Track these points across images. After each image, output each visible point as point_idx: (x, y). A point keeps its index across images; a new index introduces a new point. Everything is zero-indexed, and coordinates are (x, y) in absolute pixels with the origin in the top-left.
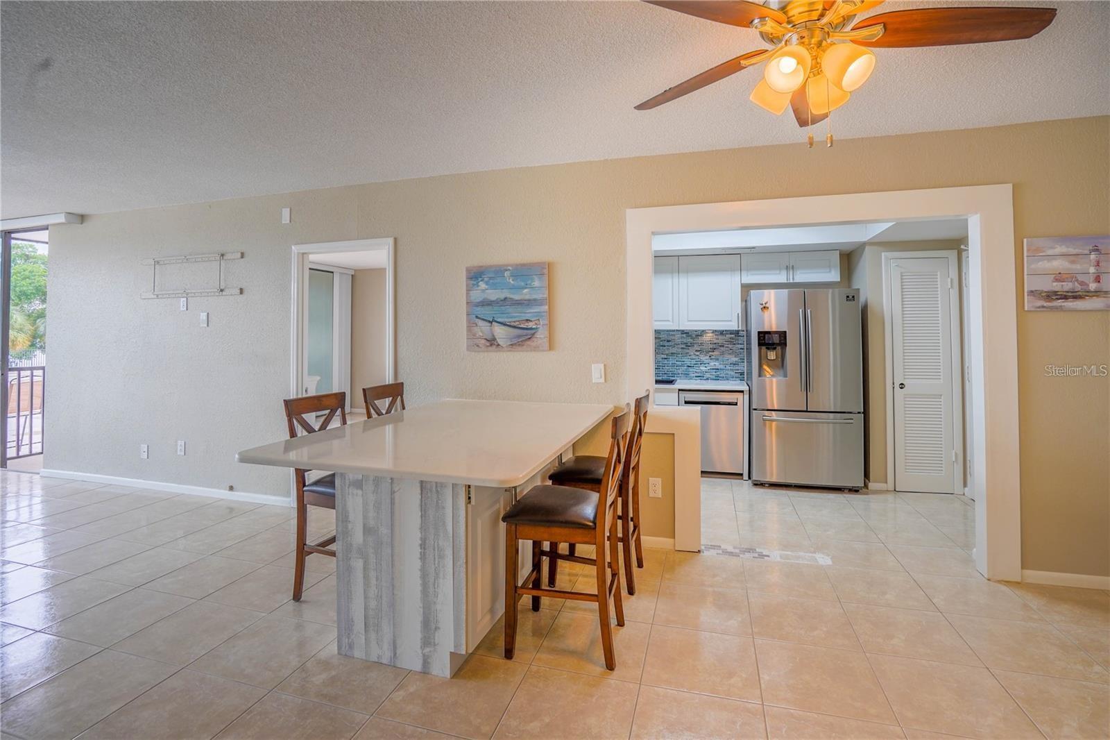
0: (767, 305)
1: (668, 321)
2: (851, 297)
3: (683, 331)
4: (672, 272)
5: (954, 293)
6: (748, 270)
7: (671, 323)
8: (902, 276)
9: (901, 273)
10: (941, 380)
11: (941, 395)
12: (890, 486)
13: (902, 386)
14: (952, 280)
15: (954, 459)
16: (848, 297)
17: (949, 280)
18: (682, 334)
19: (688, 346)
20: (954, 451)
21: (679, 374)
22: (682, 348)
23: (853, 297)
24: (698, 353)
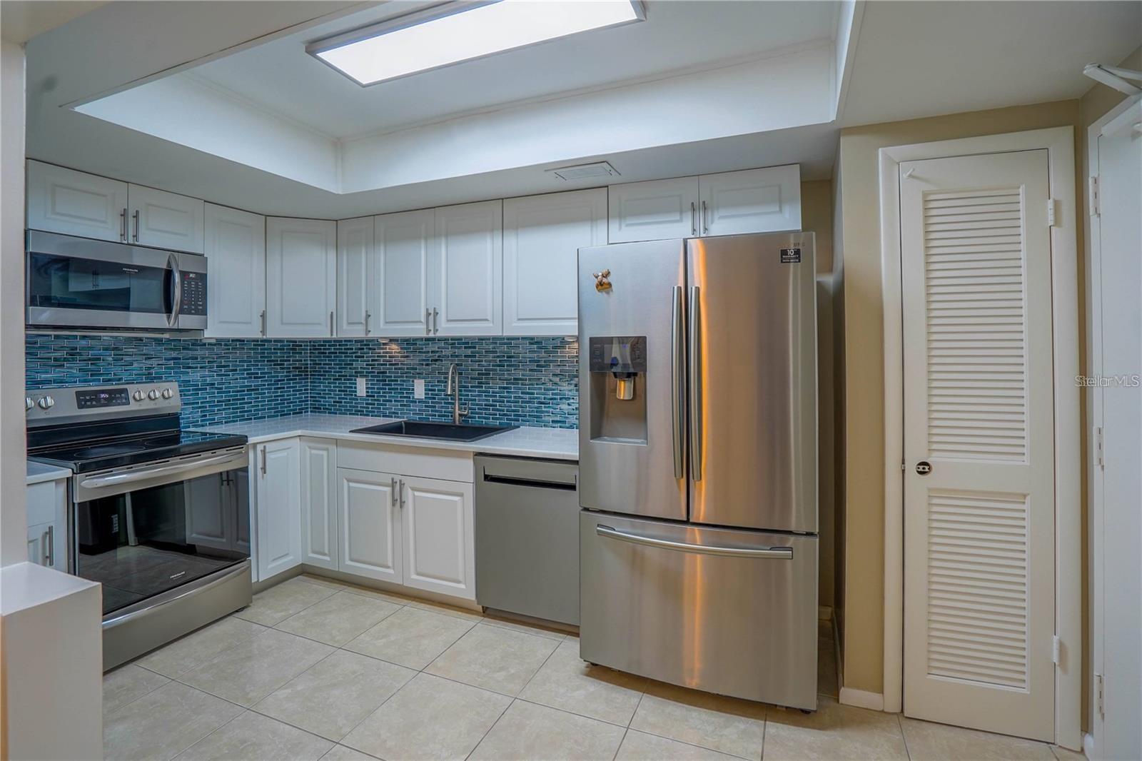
0: (610, 279)
1: (486, 320)
2: (791, 253)
3: (532, 339)
4: (492, 230)
5: (1064, 239)
6: (622, 216)
7: (491, 325)
8: (926, 201)
9: (925, 195)
10: (1025, 458)
11: (1025, 496)
12: (891, 703)
13: (924, 468)
14: (1057, 204)
15: (1056, 659)
16: (784, 252)
17: (1050, 204)
18: (531, 344)
19: (540, 366)
20: (1056, 638)
21: (525, 416)
22: (531, 370)
23: (797, 252)
24: (557, 379)
